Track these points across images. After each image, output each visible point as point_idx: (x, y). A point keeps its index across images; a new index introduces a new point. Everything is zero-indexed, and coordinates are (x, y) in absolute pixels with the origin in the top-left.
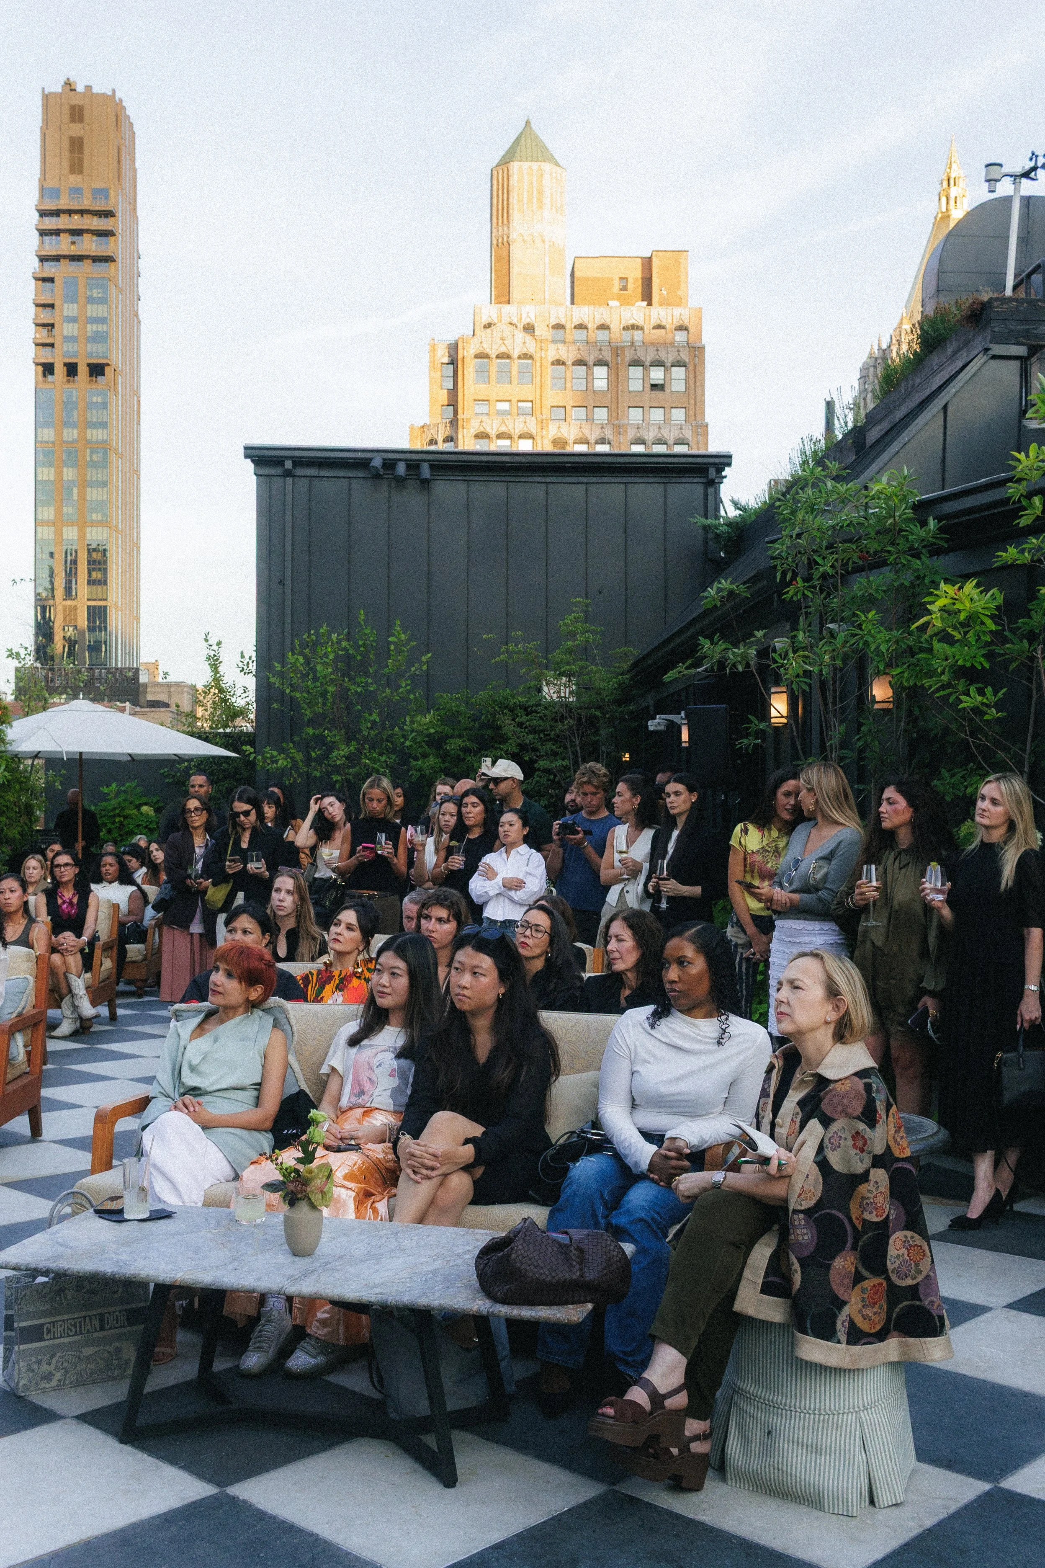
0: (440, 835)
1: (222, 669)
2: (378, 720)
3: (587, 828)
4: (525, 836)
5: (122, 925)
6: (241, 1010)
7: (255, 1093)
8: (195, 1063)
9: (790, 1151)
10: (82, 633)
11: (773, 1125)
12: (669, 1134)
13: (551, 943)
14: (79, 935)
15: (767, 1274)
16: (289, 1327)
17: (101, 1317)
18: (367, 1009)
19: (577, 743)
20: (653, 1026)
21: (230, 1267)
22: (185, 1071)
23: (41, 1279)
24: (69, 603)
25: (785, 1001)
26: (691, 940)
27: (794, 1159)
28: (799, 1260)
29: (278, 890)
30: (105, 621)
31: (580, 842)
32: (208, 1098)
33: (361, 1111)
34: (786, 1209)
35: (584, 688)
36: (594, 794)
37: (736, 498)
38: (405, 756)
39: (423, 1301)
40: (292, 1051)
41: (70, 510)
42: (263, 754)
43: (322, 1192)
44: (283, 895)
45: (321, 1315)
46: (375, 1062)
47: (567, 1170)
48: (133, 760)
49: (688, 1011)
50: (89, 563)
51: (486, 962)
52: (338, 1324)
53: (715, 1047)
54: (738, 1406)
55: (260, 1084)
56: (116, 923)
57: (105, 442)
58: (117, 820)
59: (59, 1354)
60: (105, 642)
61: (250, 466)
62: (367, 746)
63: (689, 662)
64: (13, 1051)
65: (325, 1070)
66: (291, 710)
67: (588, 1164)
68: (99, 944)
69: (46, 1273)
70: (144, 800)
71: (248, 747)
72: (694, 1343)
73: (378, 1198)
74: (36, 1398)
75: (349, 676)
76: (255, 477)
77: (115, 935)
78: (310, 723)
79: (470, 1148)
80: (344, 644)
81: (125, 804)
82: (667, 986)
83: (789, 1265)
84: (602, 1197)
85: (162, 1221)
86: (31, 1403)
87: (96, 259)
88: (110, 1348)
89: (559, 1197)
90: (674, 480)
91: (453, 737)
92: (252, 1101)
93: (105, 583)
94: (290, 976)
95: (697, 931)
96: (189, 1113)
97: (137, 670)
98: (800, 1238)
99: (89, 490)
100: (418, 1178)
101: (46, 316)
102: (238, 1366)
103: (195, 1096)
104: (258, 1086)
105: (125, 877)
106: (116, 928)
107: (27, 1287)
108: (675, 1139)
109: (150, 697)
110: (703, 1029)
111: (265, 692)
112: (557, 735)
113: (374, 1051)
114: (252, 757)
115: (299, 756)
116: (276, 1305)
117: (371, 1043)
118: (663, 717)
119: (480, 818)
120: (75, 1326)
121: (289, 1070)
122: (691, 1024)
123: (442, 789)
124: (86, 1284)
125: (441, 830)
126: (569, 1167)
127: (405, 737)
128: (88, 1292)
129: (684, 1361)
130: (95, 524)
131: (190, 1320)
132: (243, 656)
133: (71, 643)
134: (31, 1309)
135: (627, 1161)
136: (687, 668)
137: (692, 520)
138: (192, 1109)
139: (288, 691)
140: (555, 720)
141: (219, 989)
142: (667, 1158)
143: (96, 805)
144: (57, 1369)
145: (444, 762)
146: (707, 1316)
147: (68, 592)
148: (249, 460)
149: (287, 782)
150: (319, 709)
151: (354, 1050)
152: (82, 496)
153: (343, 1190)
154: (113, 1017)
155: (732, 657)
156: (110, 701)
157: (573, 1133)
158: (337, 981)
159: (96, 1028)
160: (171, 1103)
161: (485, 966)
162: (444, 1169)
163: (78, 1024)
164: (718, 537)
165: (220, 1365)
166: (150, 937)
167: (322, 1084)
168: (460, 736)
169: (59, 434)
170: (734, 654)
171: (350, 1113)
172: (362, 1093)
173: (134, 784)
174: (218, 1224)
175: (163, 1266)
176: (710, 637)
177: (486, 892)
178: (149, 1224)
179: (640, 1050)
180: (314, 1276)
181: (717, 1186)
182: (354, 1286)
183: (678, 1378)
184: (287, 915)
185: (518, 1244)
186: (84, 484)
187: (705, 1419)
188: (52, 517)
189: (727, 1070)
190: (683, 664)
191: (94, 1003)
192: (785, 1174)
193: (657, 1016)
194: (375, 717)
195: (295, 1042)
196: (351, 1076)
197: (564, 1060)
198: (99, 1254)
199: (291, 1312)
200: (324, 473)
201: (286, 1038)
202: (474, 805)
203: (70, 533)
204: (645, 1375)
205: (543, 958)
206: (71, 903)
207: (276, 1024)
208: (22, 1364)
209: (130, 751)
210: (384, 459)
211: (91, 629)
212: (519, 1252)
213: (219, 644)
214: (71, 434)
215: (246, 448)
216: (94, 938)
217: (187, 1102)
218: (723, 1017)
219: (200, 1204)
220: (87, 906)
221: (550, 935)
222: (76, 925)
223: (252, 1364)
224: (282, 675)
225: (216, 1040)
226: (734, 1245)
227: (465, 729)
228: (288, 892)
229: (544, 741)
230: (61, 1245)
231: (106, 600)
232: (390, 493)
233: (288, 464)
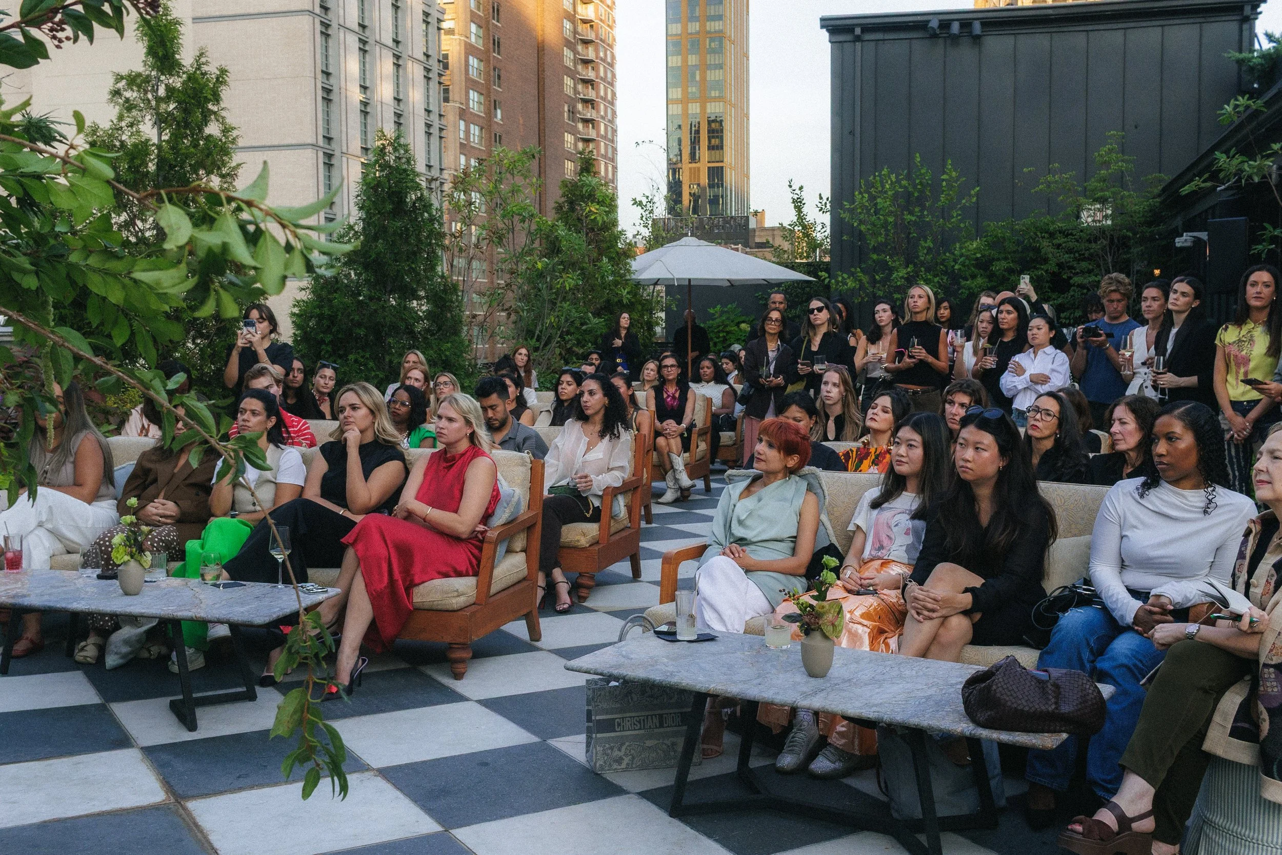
0: (978, 339)
1: (805, 210)
2: (932, 245)
3: (1109, 332)
4: (1051, 339)
5: (715, 416)
6: (780, 475)
7: (792, 545)
8: (743, 518)
9: (1264, 610)
10: (704, 189)
11: (1248, 585)
12: (1153, 592)
13: (1060, 425)
14: (679, 423)
15: (1235, 721)
16: (817, 737)
17: (661, 716)
18: (887, 477)
19: (1110, 260)
20: (1142, 496)
21: (755, 682)
22: (734, 524)
23: (613, 684)
24: (694, 165)
25: (1265, 470)
26: (1180, 417)
27: (1266, 617)
28: (1269, 710)
29: (826, 383)
30: (722, 180)
31: (1102, 344)
32: (753, 547)
33: (880, 562)
34: (1257, 662)
35: (1119, 211)
36: (1119, 301)
37: (1270, 31)
38: (955, 278)
39: (914, 721)
40: (824, 511)
41: (694, 89)
42: (836, 277)
43: (833, 625)
44: (830, 387)
45: (840, 728)
46: (893, 523)
47: (1056, 619)
48: (732, 285)
49: (1176, 482)
50: (709, 132)
51: (987, 439)
52: (854, 737)
53: (1202, 515)
54: (1207, 835)
55: (795, 537)
56: (710, 415)
57: (721, 31)
58: (721, 335)
59: (627, 744)
60: (722, 196)
62: (923, 269)
63: (1206, 176)
64: (616, 509)
65: (851, 527)
66: (860, 240)
67: (1077, 614)
68: (695, 430)
69: (616, 679)
70: (743, 318)
71: (823, 273)
72: (1163, 776)
73: (890, 635)
74: (610, 776)
75: (908, 210)
76: (829, 45)
77: (709, 424)
78: (875, 250)
79: (968, 597)
80: (904, 183)
81: (727, 322)
82: (1156, 459)
83: (1258, 715)
84: (1088, 644)
85: (707, 643)
86: (605, 779)
88: (668, 742)
89: (1049, 641)
90: (1209, 19)
91: (998, 259)
92: (789, 552)
93: (722, 148)
94: (834, 452)
95: (1186, 410)
96: (734, 558)
97: (747, 217)
98: (1270, 690)
99: (708, 72)
100: (920, 618)
102: (774, 765)
103: (741, 545)
104: (794, 539)
105: (720, 377)
106: (709, 419)
107: (602, 689)
108: (1160, 596)
109: (758, 240)
110: (1191, 499)
111: (838, 225)
112: (1091, 255)
113: (893, 513)
114: (827, 281)
115: (865, 279)
116: (805, 719)
117: (891, 506)
118: (1191, 234)
119: (1014, 323)
120: (639, 722)
121: (821, 528)
122: (1179, 494)
123: (985, 300)
124: (648, 689)
125: (979, 335)
126: (1058, 617)
127: (955, 261)
128: (652, 696)
129: (1152, 791)
130: (715, 99)
131: (734, 725)
132: (821, 198)
133: (695, 197)
134: (605, 706)
135: (1114, 614)
136: (1203, 182)
137: (1226, 55)
138: (737, 555)
139: (855, 224)
140: (1089, 241)
141: (762, 457)
142: (1151, 613)
143: (704, 323)
144: (626, 755)
145: (990, 281)
146: (1176, 753)
147: (693, 158)
148: (824, 30)
149: (856, 301)
150: (881, 239)
151: (875, 512)
152: (703, 78)
153: (859, 626)
154: (708, 489)
155: (1247, 169)
156: (726, 244)
157: (1066, 587)
158: (873, 457)
159: (694, 497)
160: (720, 550)
161: (986, 442)
162: (944, 612)
163: (679, 493)
164: (1252, 69)
165: (755, 763)
166: (738, 427)
167: (849, 538)
168: (1006, 259)
169: (685, 27)
170: (1249, 166)
171: (870, 564)
172: (881, 547)
173: (734, 305)
174: (751, 647)
175: (701, 678)
176: (1227, 152)
177: (1015, 386)
178: (694, 644)
179: (1128, 514)
180: (823, 694)
181: (1190, 637)
182: (857, 704)
183: (1146, 804)
184: (834, 404)
185: (999, 677)
186: (704, 67)
187: (1174, 844)
188: (680, 96)
189: (1212, 536)
190: (1200, 178)
191: (691, 476)
192: (1256, 630)
193: (1147, 486)
194: (929, 244)
195: (827, 503)
196: (872, 534)
197: (1061, 525)
198: (653, 666)
199: (818, 725)
200: (887, 36)
201: (819, 501)
202: (1009, 312)
203: (694, 108)
204: (1114, 800)
205: (1052, 439)
206: (674, 397)
207: (810, 488)
208: (598, 748)
209: (728, 277)
210: (940, 21)
211: (711, 186)
212: (999, 685)
213: (801, 188)
214: (694, 27)
215: (822, 20)
216: (692, 426)
217: (734, 549)
218: (1210, 489)
219: (742, 632)
220: (686, 399)
221: (1059, 419)
222: (677, 414)
223: (786, 763)
224: (851, 211)
225: (760, 500)
226: (1206, 692)
227: (1009, 253)
228: (834, 384)
229: (1079, 260)
230: (624, 657)
231: (722, 162)
232: (945, 48)
233: (858, 31)
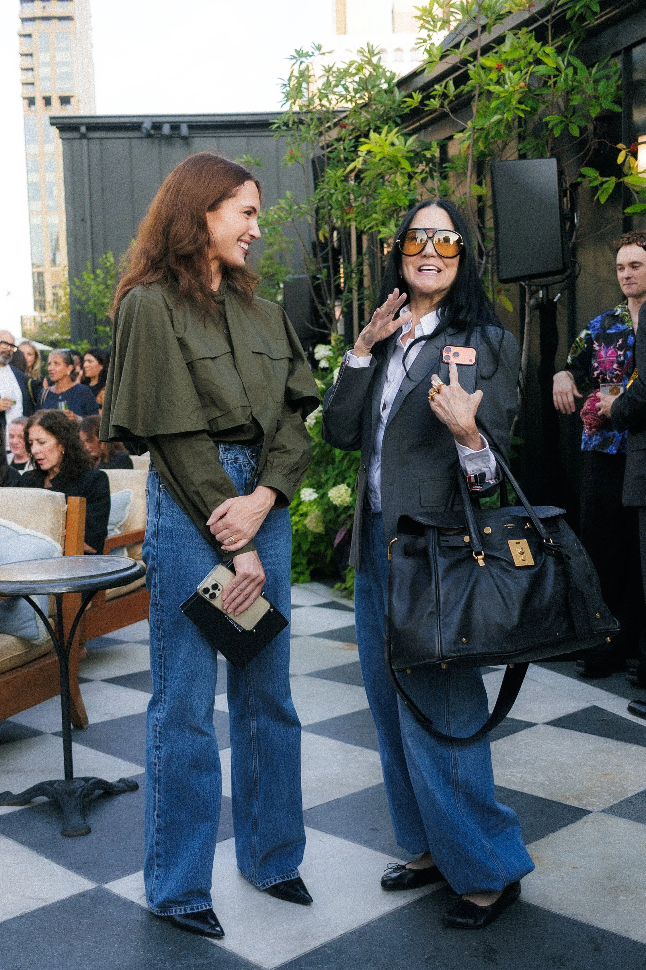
24: (55, 269)
41: (52, 203)
61: (54, 132)
87: (60, 19)
101: (28, 62)
147: (54, 261)
169: (42, 148)
188: (40, 209)
203: (53, 220)
210: (152, 123)
215: (52, 119)
232: (161, 149)
233: (83, 129)
